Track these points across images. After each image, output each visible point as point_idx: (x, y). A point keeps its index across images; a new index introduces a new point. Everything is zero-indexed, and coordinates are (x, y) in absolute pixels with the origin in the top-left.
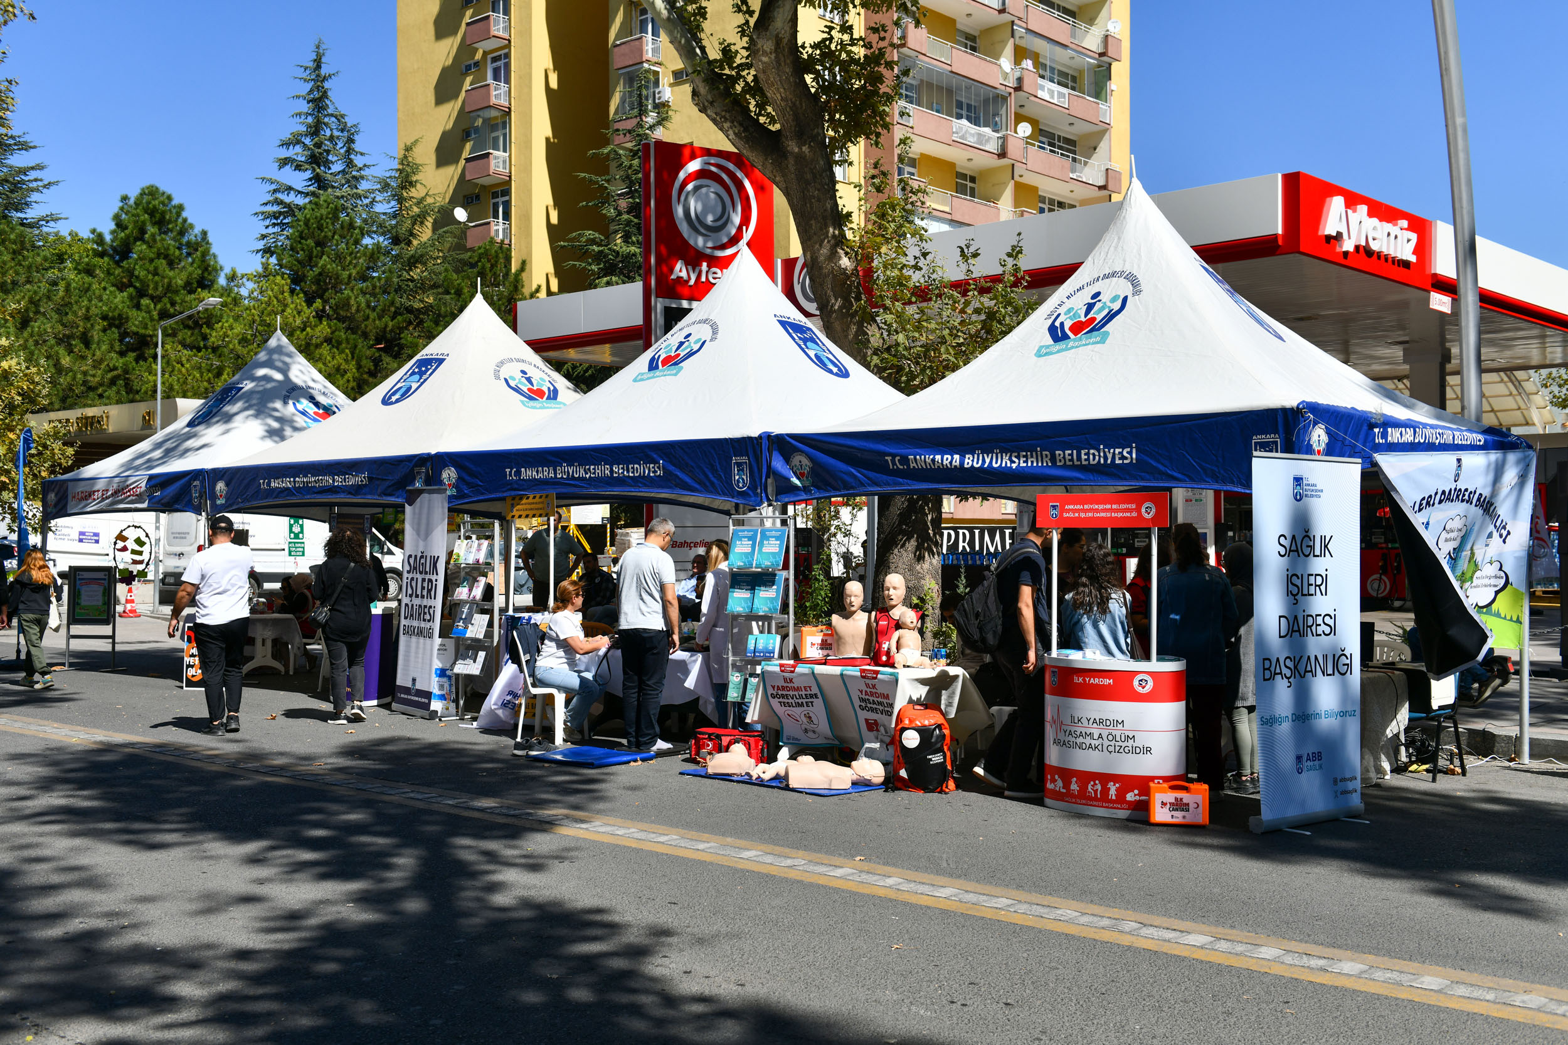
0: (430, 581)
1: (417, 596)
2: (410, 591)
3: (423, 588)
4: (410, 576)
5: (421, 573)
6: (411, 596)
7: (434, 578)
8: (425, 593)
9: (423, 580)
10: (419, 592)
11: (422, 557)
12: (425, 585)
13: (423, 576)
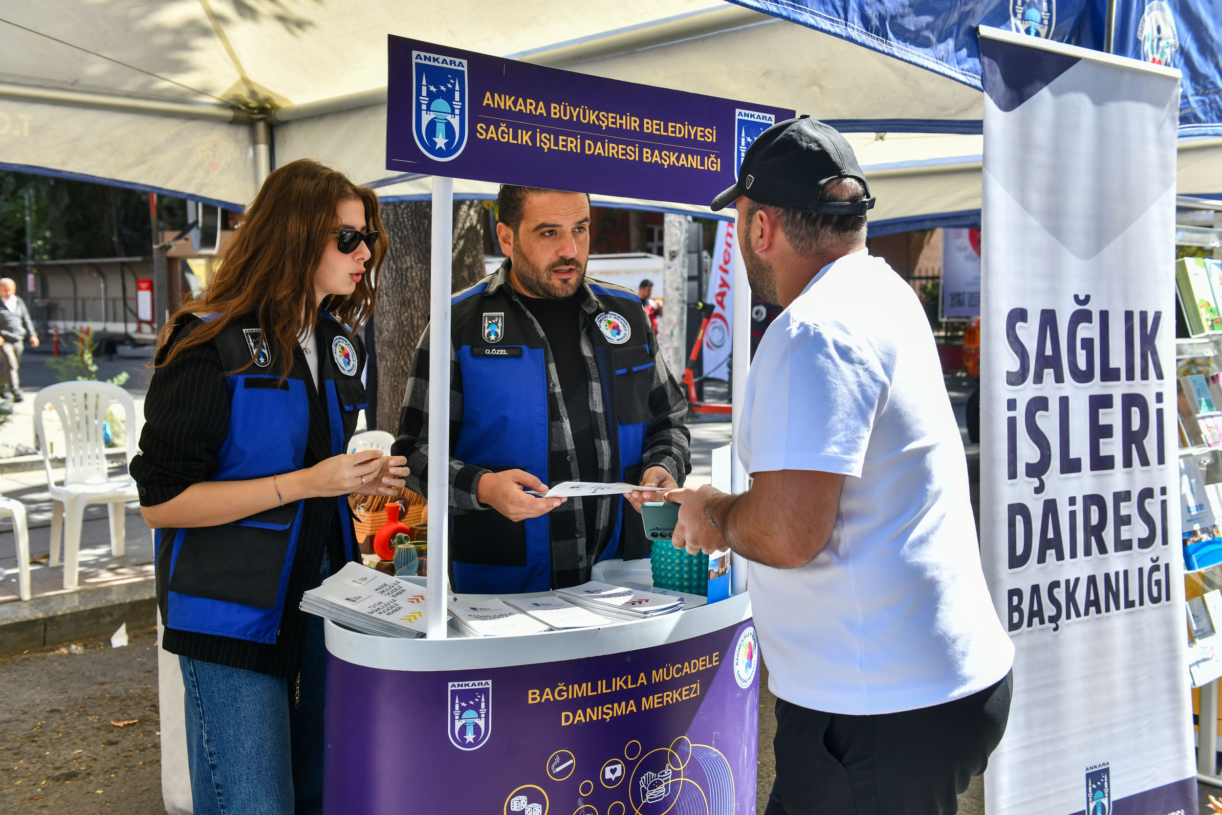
0: (1132, 401)
1: (1070, 466)
2: (1028, 452)
3: (1099, 432)
4: (1027, 391)
5: (1083, 377)
6: (1037, 470)
7: (1148, 389)
8: (1113, 447)
9: (1100, 402)
10: (1080, 448)
11: (1081, 317)
12: (1112, 417)
13: (1097, 387)
